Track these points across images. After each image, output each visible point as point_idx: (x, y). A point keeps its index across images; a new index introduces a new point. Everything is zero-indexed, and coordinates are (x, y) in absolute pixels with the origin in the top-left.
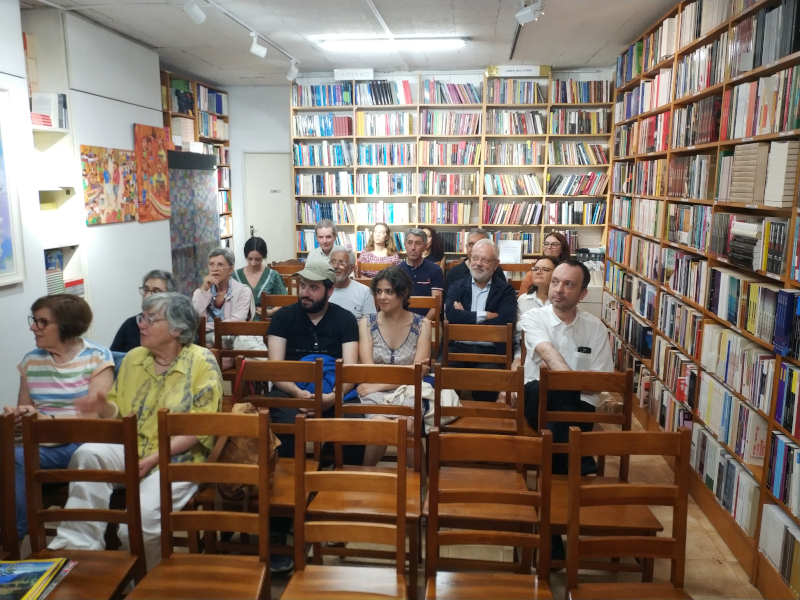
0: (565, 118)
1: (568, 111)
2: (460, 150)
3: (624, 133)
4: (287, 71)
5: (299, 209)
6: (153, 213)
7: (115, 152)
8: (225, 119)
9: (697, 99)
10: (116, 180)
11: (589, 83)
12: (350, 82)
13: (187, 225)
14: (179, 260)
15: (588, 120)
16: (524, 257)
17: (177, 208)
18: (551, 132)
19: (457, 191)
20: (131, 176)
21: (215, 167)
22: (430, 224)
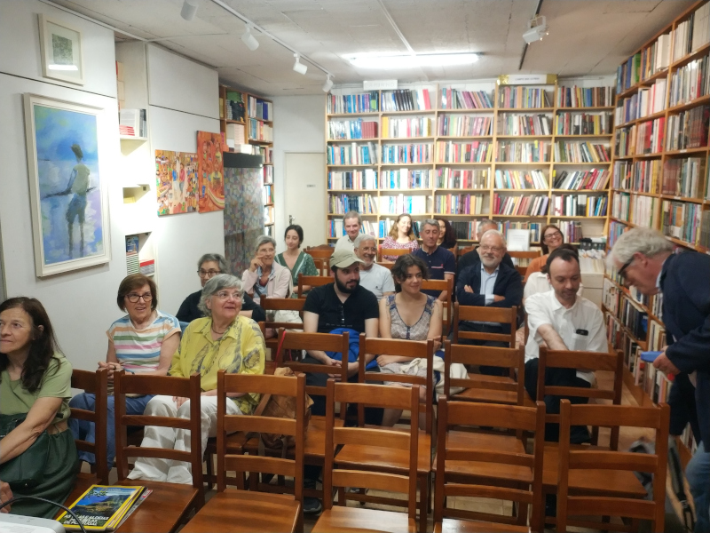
0: (570, 120)
1: (573, 114)
2: (473, 150)
3: (623, 135)
4: (323, 83)
5: (331, 201)
6: (211, 205)
7: (182, 154)
8: (269, 124)
9: (689, 108)
10: (182, 178)
11: (592, 89)
12: (377, 92)
13: (238, 215)
14: (230, 244)
15: (591, 122)
16: (532, 245)
17: (230, 200)
18: (557, 133)
19: (470, 185)
20: (194, 175)
21: (261, 165)
22: (445, 214)
